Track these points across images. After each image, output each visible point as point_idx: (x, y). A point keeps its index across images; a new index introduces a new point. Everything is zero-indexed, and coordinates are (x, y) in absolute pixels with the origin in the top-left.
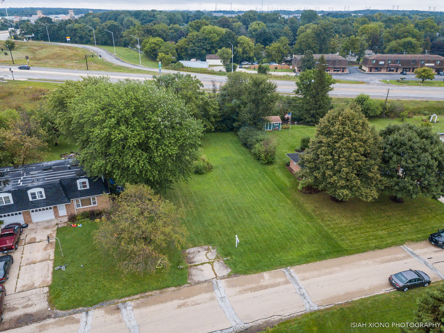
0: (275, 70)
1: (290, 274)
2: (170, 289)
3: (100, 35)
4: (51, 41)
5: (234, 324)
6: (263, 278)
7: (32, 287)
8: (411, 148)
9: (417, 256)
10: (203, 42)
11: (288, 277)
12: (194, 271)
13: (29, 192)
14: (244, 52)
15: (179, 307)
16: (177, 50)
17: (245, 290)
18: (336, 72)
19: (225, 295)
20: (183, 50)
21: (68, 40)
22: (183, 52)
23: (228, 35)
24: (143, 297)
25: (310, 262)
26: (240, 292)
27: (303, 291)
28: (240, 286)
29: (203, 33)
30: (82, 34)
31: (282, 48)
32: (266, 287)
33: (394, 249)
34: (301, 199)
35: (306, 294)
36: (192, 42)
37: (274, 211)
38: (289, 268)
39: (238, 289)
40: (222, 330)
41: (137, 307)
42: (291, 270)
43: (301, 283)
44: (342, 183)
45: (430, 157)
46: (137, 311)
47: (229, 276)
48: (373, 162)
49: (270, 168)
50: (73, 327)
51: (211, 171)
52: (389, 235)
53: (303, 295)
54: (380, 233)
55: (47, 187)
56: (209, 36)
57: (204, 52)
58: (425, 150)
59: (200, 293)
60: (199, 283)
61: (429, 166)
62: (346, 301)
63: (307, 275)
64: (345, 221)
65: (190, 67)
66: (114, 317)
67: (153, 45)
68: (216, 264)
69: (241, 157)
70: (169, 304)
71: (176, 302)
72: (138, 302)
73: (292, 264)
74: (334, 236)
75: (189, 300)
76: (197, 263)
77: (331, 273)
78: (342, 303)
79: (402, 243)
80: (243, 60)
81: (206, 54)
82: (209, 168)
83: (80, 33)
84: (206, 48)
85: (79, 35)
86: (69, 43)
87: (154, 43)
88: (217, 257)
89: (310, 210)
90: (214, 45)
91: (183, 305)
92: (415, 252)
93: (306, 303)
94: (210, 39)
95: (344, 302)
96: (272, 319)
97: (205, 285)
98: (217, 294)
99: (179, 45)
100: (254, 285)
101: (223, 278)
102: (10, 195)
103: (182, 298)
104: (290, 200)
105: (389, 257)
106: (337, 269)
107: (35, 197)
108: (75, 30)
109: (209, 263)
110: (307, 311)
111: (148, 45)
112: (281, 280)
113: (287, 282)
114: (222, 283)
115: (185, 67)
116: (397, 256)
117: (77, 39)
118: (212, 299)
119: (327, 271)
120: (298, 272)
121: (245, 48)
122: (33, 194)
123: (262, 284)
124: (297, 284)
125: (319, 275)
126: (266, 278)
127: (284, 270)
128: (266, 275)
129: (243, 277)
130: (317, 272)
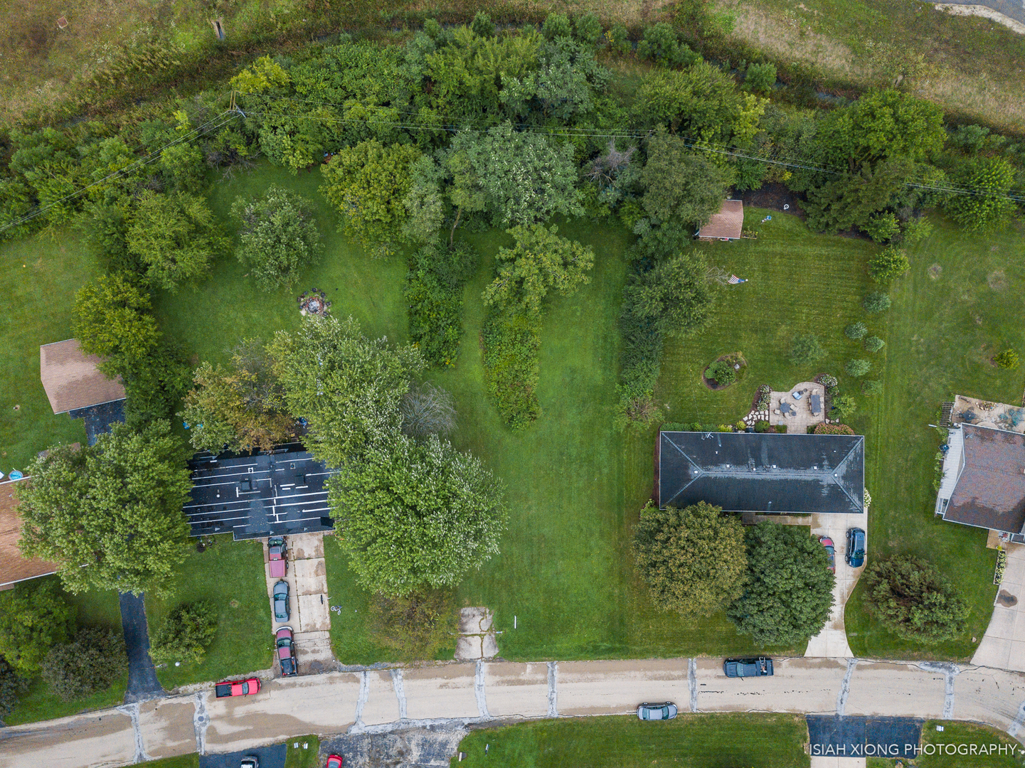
1: (552, 671)
5: (482, 715)
6: (525, 670)
7: (314, 629)
9: (693, 679)
11: (549, 673)
12: (463, 644)
15: (441, 687)
17: (503, 682)
19: (484, 683)
25: (579, 659)
26: (498, 683)
27: (554, 695)
28: (500, 674)
32: (522, 683)
33: (679, 661)
35: (555, 699)
38: (555, 662)
39: (497, 678)
40: (471, 718)
41: (406, 677)
42: (556, 667)
43: (557, 686)
46: (406, 682)
47: (494, 659)
50: (355, 685)
53: (551, 700)
59: (463, 674)
60: (463, 661)
62: (586, 715)
63: (568, 676)
66: (386, 684)
68: (486, 638)
70: (433, 681)
71: (440, 681)
72: (407, 671)
73: (560, 656)
75: (451, 681)
76: (468, 633)
77: (591, 680)
88: (490, 629)
91: (445, 686)
92: (697, 672)
93: (550, 708)
95: (583, 716)
96: (514, 719)
97: (469, 665)
98: (478, 680)
100: (513, 678)
101: (487, 660)
103: (445, 677)
105: (664, 673)
106: (602, 676)
109: (480, 635)
110: (547, 717)
112: (540, 677)
113: (544, 682)
114: (485, 667)
116: (673, 673)
118: (471, 684)
119: (590, 676)
120: (561, 671)
123: (521, 678)
124: (553, 686)
125: (579, 681)
126: (528, 670)
127: (549, 664)
128: (529, 667)
129: (507, 665)
130: (579, 676)
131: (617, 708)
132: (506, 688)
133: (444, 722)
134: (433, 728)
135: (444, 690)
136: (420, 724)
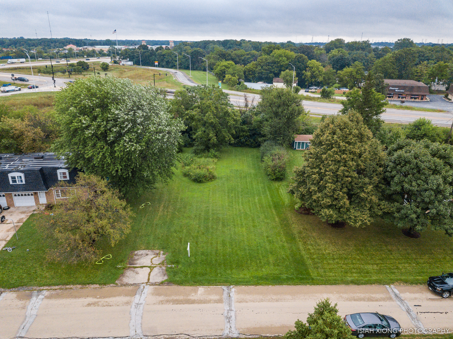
0: (343, 95)
1: (229, 293)
2: (92, 286)
3: (183, 60)
4: (143, 65)
5: (133, 333)
6: (196, 292)
8: (417, 166)
9: (401, 300)
10: (271, 66)
11: (225, 295)
13: (10, 175)
14: (313, 76)
15: (89, 305)
16: (245, 73)
17: (168, 301)
18: (413, 100)
19: (144, 302)
20: (251, 73)
21: (156, 64)
22: (251, 75)
23: (298, 59)
24: (60, 289)
25: (260, 285)
26: (161, 302)
27: (232, 314)
28: (166, 295)
29: (273, 56)
30: (169, 59)
31: (354, 73)
33: (375, 287)
34: (292, 218)
35: (233, 317)
36: (260, 65)
37: (254, 226)
38: (232, 286)
39: (162, 298)
40: (115, 338)
41: (49, 297)
42: (233, 290)
43: (234, 305)
44: (328, 201)
45: (441, 181)
46: (46, 301)
47: (162, 283)
48: (367, 180)
49: (276, 184)
51: (212, 181)
52: (379, 271)
53: (229, 318)
54: (369, 267)
55: (28, 174)
56: (278, 59)
57: (271, 75)
58: (436, 172)
59: (119, 295)
60: (126, 285)
61: (438, 192)
62: (277, 335)
63: (248, 297)
64: (332, 247)
65: (253, 89)
66: (20, 303)
67: (224, 67)
68: (156, 270)
69: (253, 171)
70: (81, 300)
71: (90, 300)
72: (54, 292)
73: (237, 283)
74: (309, 262)
75: (103, 300)
76: (137, 266)
77: (277, 301)
78: (270, 335)
79: (391, 282)
80: (311, 84)
81: (273, 78)
82: (212, 178)
83: (167, 58)
84: (274, 71)
85: (167, 60)
86: (157, 67)
87: (225, 66)
88: (162, 263)
89: (295, 232)
91: (94, 304)
92: (402, 296)
93: (227, 327)
94: (278, 62)
95: (273, 335)
96: (177, 338)
97: (131, 288)
98: (137, 299)
99: (247, 67)
100: (181, 298)
101: (154, 284)
103: (98, 297)
104: (280, 218)
105: (362, 296)
107: (15, 181)
108: (163, 55)
109: (149, 267)
110: (224, 336)
111: (219, 67)
112: (215, 297)
113: (220, 301)
114: (148, 289)
115: (248, 88)
116: (374, 296)
117: (164, 63)
118: (128, 303)
119: (274, 297)
120: (238, 293)
121: (314, 72)
122: (13, 178)
123: (191, 298)
124: (230, 305)
125: (262, 301)
126: (199, 292)
127: (225, 288)
128: (201, 289)
129: (175, 288)
130: (261, 297)
132: (171, 306)
135: (92, 308)
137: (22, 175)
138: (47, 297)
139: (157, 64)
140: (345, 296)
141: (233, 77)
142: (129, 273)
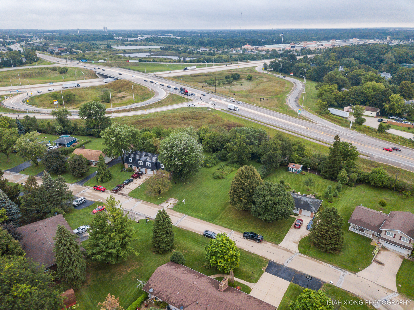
1: (184, 217)
4: (282, 74)
6: (176, 213)
7: (130, 189)
9: (230, 235)
10: (358, 95)
13: (147, 163)
21: (291, 74)
24: (145, 202)
25: (195, 218)
29: (363, 87)
33: (228, 230)
35: (179, 222)
38: (187, 215)
52: (237, 227)
55: (152, 163)
56: (366, 91)
59: (157, 208)
63: (188, 219)
66: (135, 202)
68: (171, 205)
70: (148, 206)
71: (150, 207)
72: (143, 202)
73: (190, 215)
74: (219, 217)
75: (153, 208)
76: (167, 202)
78: (184, 228)
83: (301, 70)
84: (360, 100)
86: (291, 77)
88: (174, 203)
90: (369, 98)
93: (176, 223)
94: (365, 93)
97: (161, 207)
101: (168, 208)
102: (142, 162)
103: (152, 206)
106: (199, 223)
107: (148, 165)
109: (170, 203)
112: (180, 216)
114: (165, 209)
115: (329, 113)
117: (298, 74)
120: (187, 217)
121: (393, 105)
122: (148, 164)
123: (174, 214)
124: (181, 219)
125: (191, 221)
127: (185, 215)
128: (178, 213)
129: (172, 211)
130: (192, 220)
131: (197, 231)
133: (141, 214)
134: (137, 214)
135: (149, 209)
136: (134, 212)
137: (150, 164)
138: (141, 203)
139: (293, 74)
140: (215, 228)
141: (323, 102)
142: (164, 203)
